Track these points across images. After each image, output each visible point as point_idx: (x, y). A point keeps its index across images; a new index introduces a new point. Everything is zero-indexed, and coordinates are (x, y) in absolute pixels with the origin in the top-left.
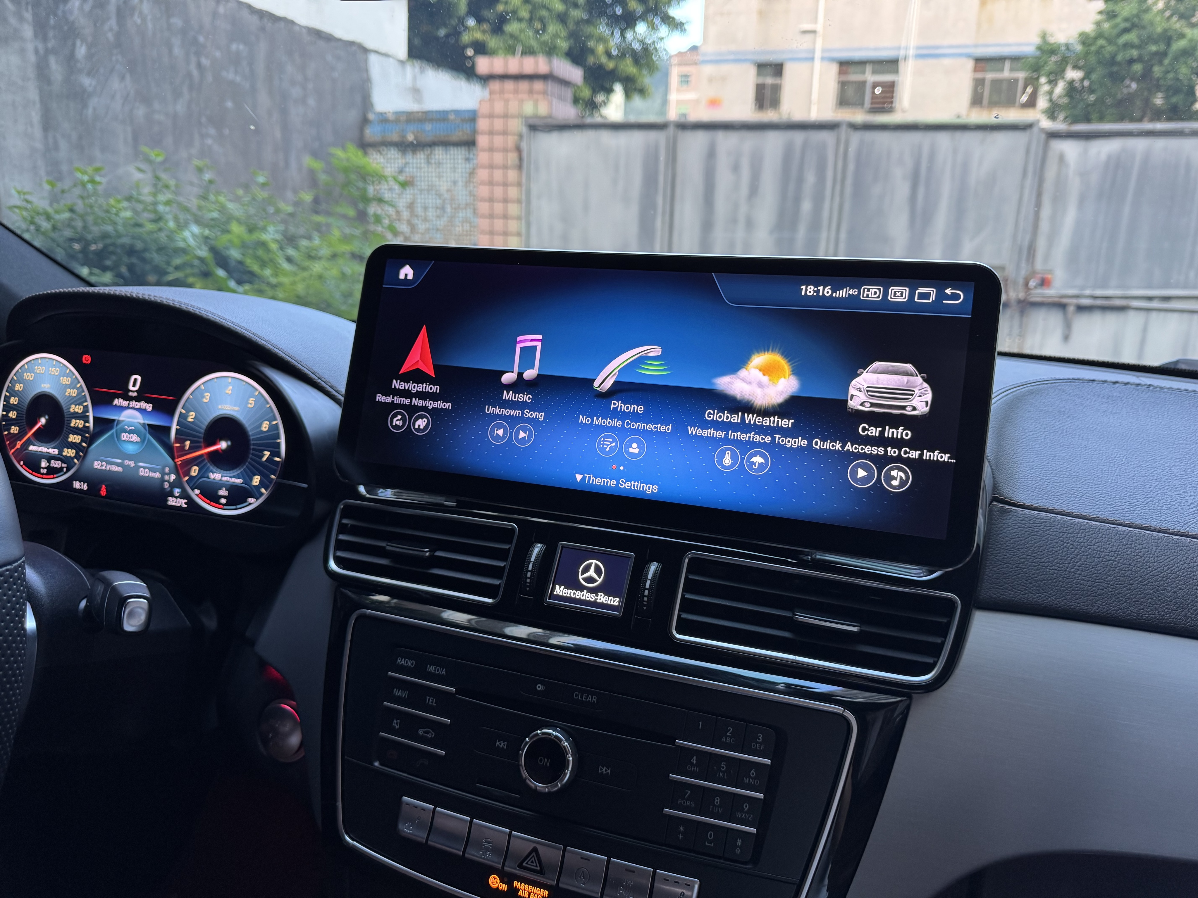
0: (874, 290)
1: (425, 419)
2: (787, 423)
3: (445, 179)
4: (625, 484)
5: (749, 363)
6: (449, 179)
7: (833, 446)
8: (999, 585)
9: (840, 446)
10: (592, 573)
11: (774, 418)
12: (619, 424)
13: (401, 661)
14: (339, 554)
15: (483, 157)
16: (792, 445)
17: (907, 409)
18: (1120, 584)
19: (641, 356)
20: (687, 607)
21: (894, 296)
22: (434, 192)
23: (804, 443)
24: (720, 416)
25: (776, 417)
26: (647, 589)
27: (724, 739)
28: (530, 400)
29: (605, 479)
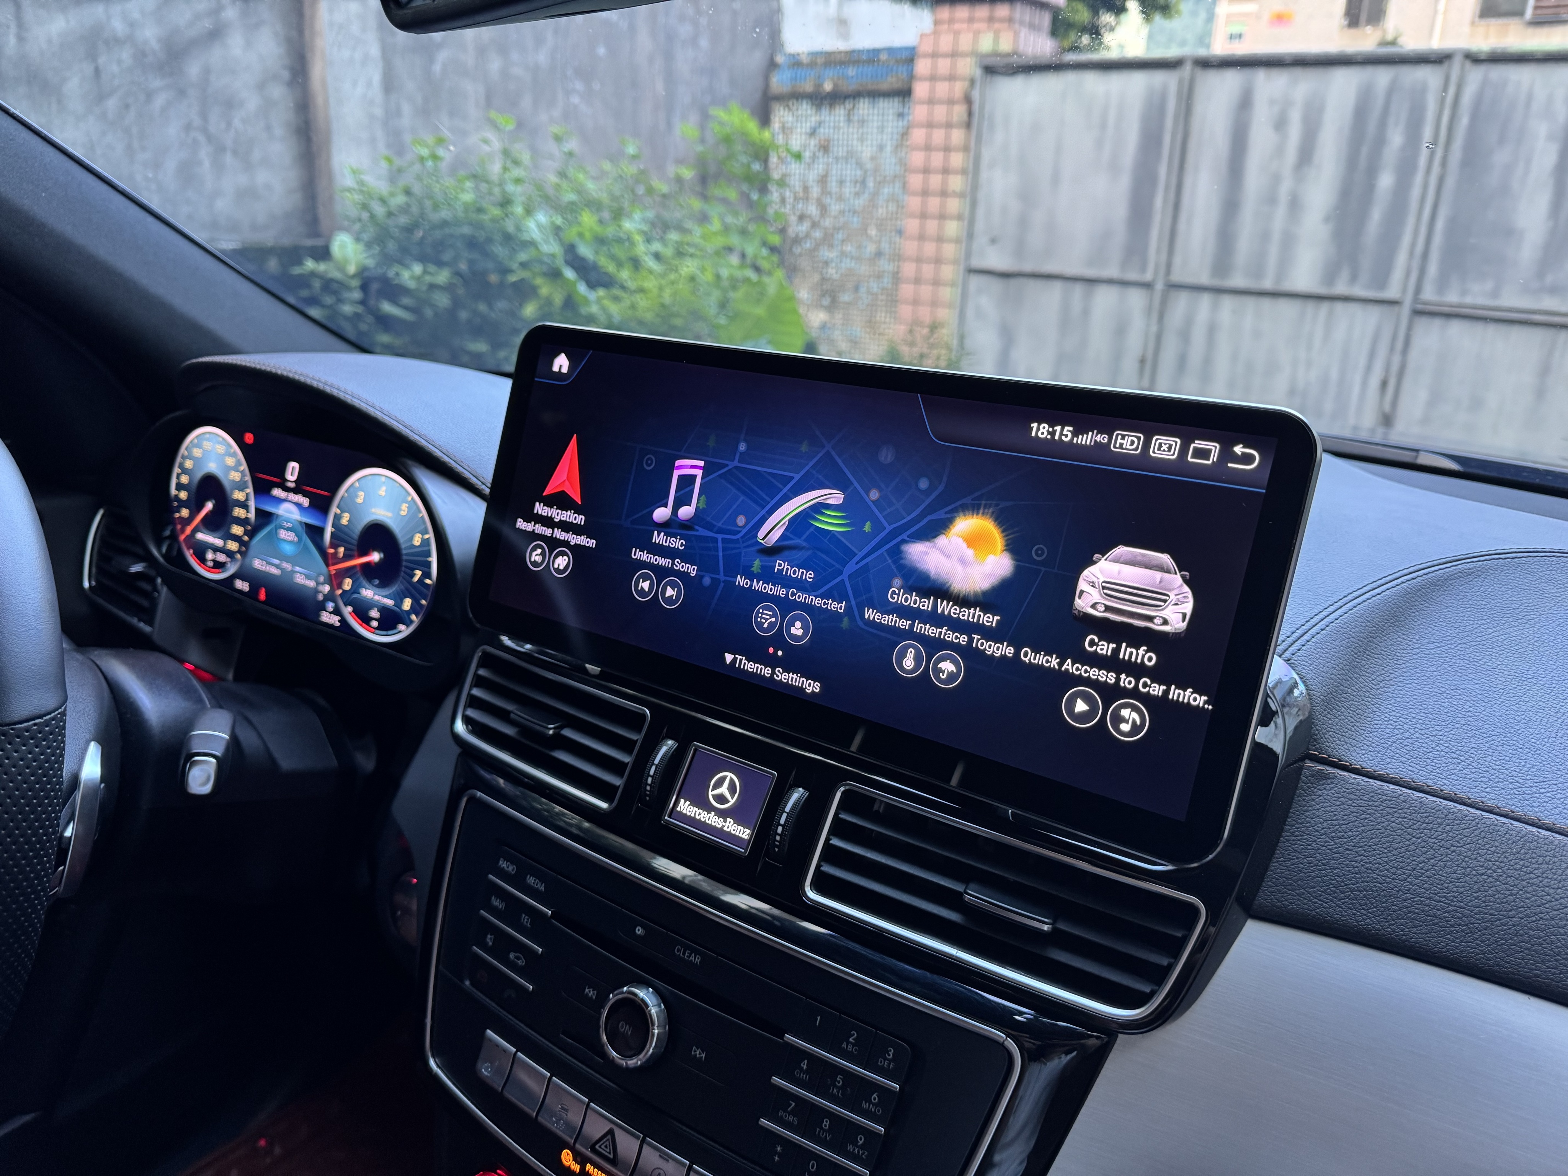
0: (1130, 438)
1: (565, 557)
2: (991, 620)
3: (869, 142)
4: (782, 674)
5: (951, 527)
6: (875, 143)
7: (1047, 661)
8: (1290, 887)
9: (1057, 663)
10: (724, 790)
11: (975, 610)
12: (782, 592)
13: (503, 864)
14: (470, 712)
15: (919, 112)
16: (994, 651)
17: (1156, 621)
18: (1491, 915)
19: (818, 503)
20: (831, 855)
21: (1159, 449)
22: (854, 160)
23: (1009, 651)
24: (907, 598)
25: (978, 609)
26: (781, 825)
27: (844, 1045)
28: (683, 547)
29: (758, 665)
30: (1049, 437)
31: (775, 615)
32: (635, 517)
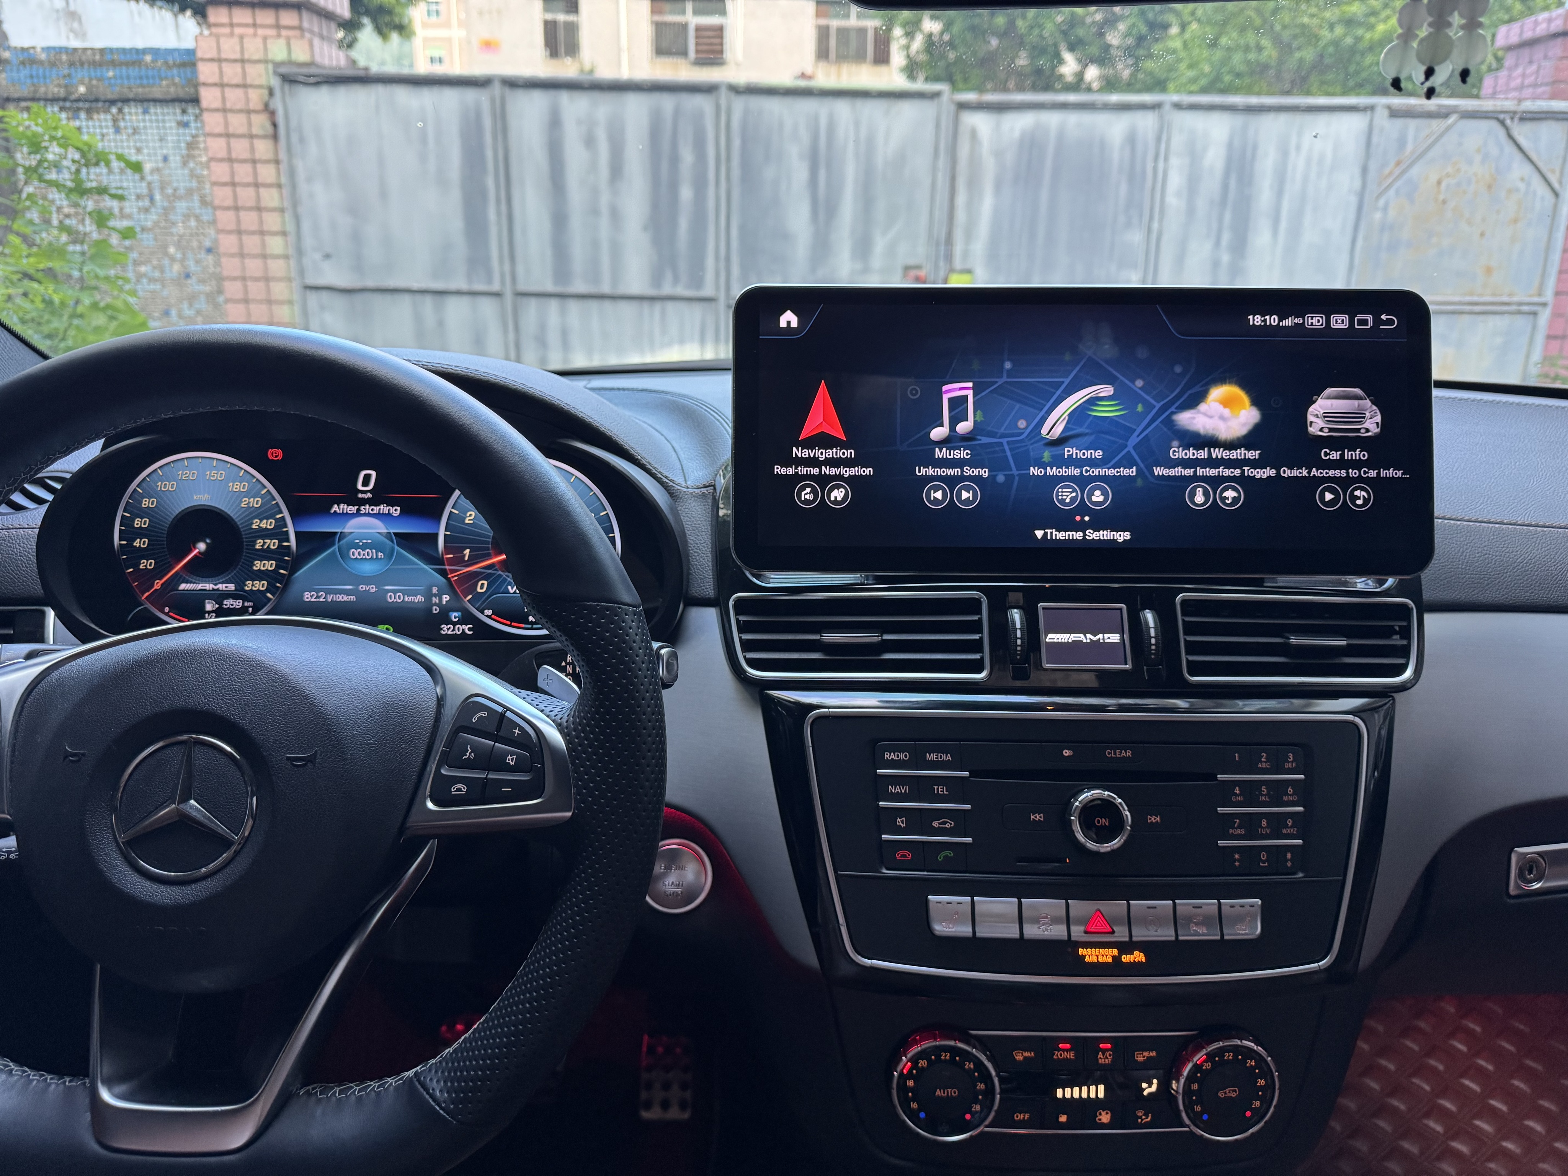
0: (1317, 318)
1: (841, 489)
2: (1254, 454)
3: (146, 151)
4: (1092, 534)
5: (1207, 397)
6: (154, 152)
9: (1306, 472)
11: (1241, 450)
12: (1076, 472)
13: (889, 756)
14: (753, 656)
15: (212, 120)
16: (1261, 475)
17: (1361, 431)
19: (1091, 398)
20: (1191, 649)
21: (1336, 323)
23: (1272, 472)
24: (1186, 453)
25: (1243, 448)
26: (1152, 638)
27: (1260, 766)
28: (969, 456)
29: (1069, 533)
30: (1263, 324)
31: (1074, 490)
32: (911, 441)
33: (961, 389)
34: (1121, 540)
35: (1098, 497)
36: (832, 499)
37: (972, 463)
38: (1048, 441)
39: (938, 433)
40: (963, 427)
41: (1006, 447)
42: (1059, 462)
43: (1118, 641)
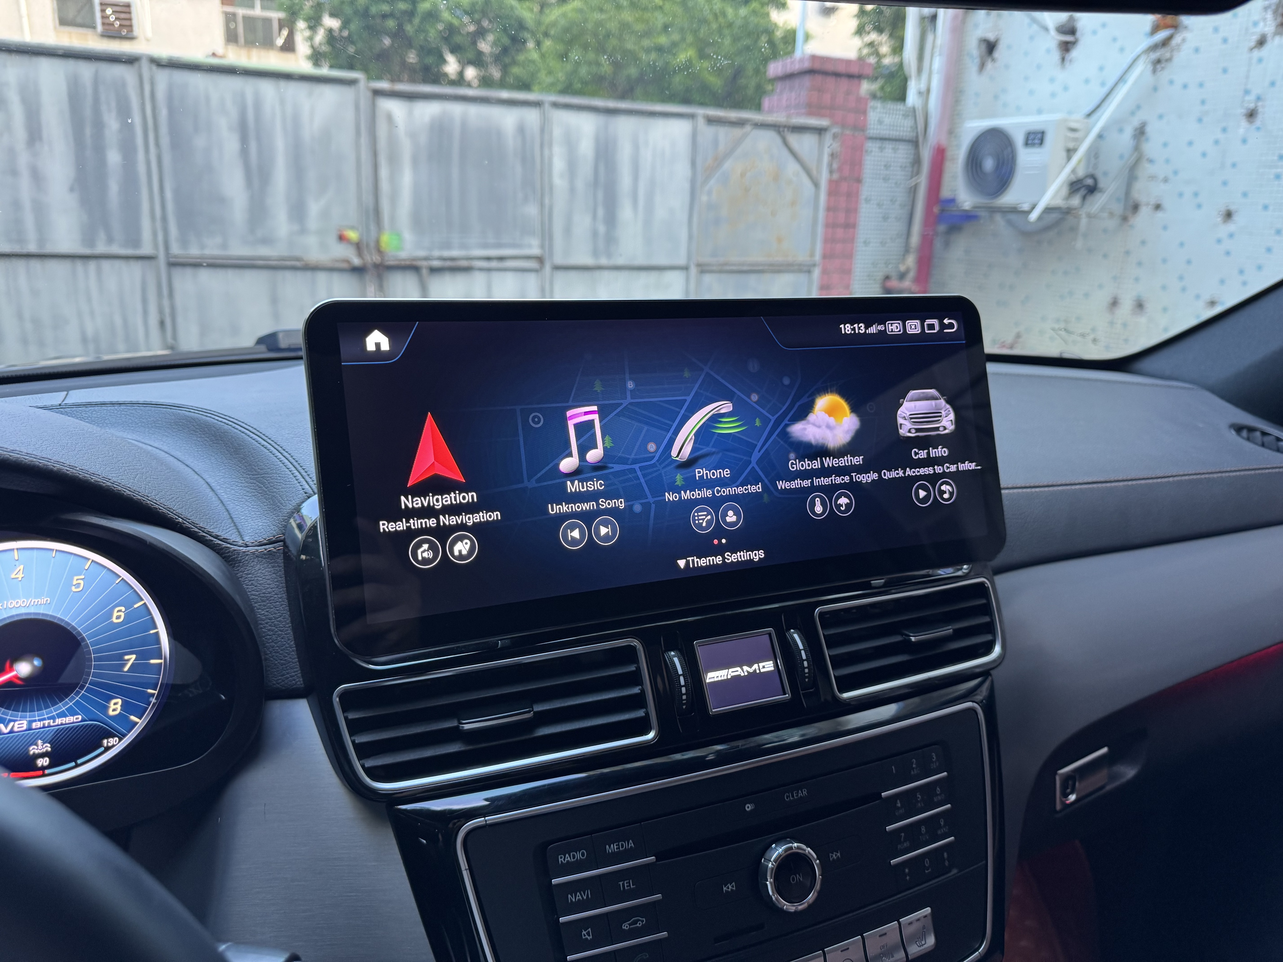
0: (895, 325)
1: (466, 541)
2: (858, 460)
4: (731, 556)
5: (814, 406)
9: (902, 473)
12: (709, 493)
13: (565, 859)
14: (373, 763)
16: (867, 480)
17: (940, 429)
19: (714, 415)
20: (835, 663)
21: (911, 329)
23: (875, 476)
24: (802, 464)
25: (849, 456)
26: (805, 660)
27: (912, 773)
28: (603, 487)
29: (710, 558)
30: (852, 332)
31: (709, 513)
32: (539, 475)
33: (586, 413)
34: (756, 559)
35: (731, 517)
36: (456, 553)
37: (608, 495)
38: (678, 463)
39: (568, 464)
40: (594, 455)
41: (639, 473)
42: (692, 484)
43: (773, 669)
